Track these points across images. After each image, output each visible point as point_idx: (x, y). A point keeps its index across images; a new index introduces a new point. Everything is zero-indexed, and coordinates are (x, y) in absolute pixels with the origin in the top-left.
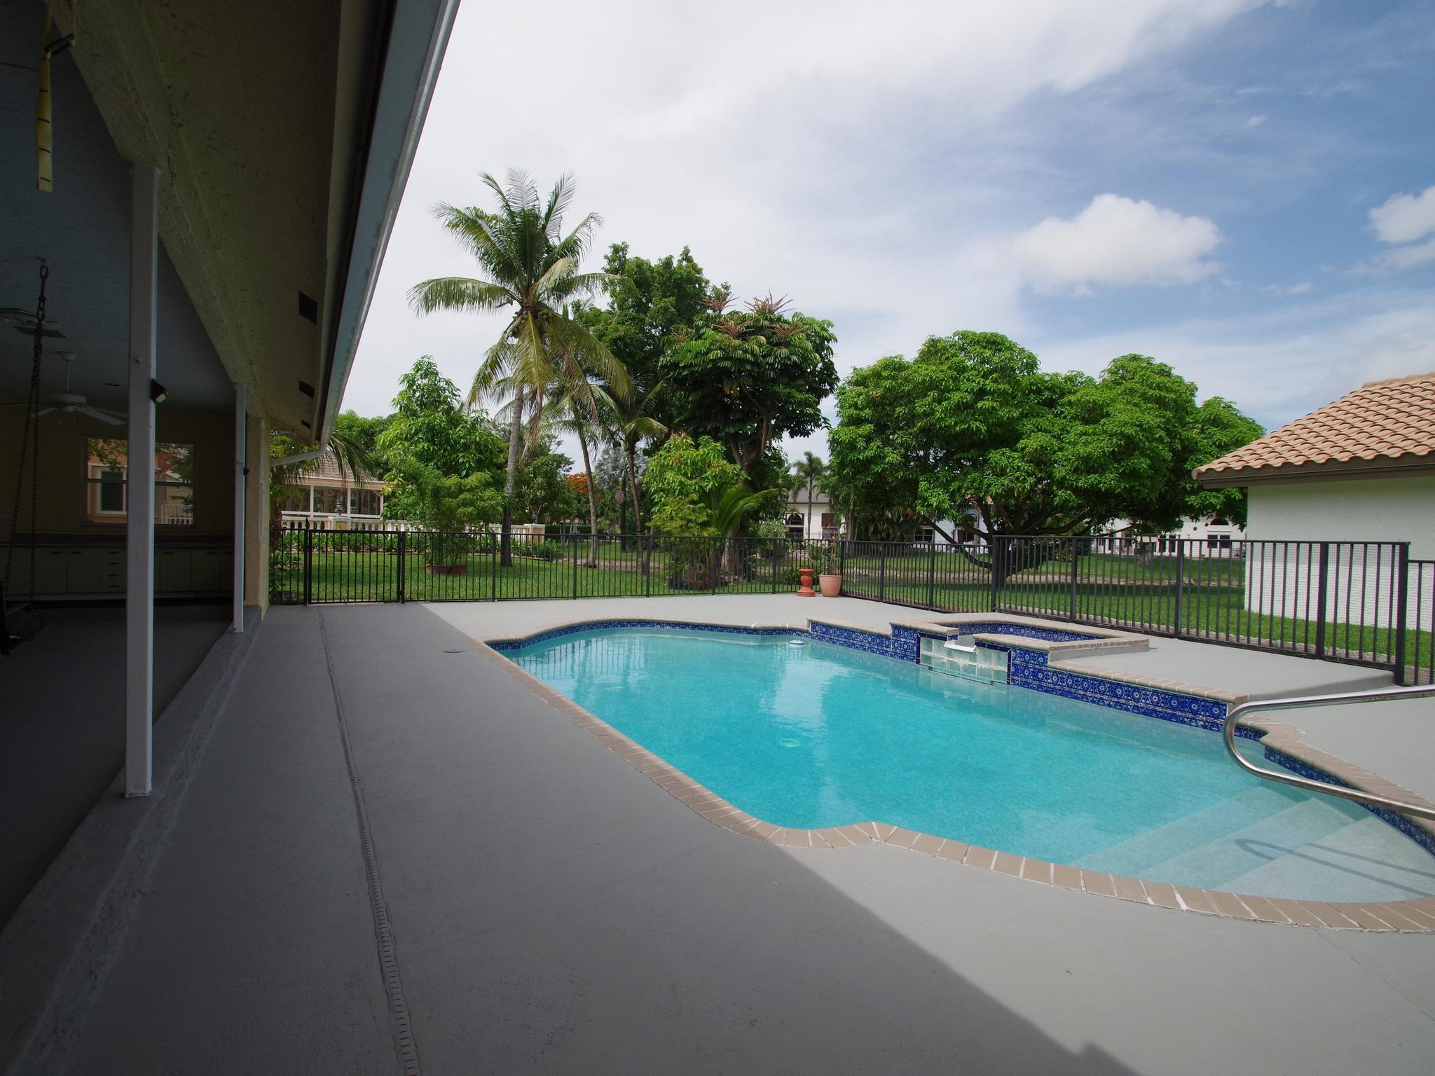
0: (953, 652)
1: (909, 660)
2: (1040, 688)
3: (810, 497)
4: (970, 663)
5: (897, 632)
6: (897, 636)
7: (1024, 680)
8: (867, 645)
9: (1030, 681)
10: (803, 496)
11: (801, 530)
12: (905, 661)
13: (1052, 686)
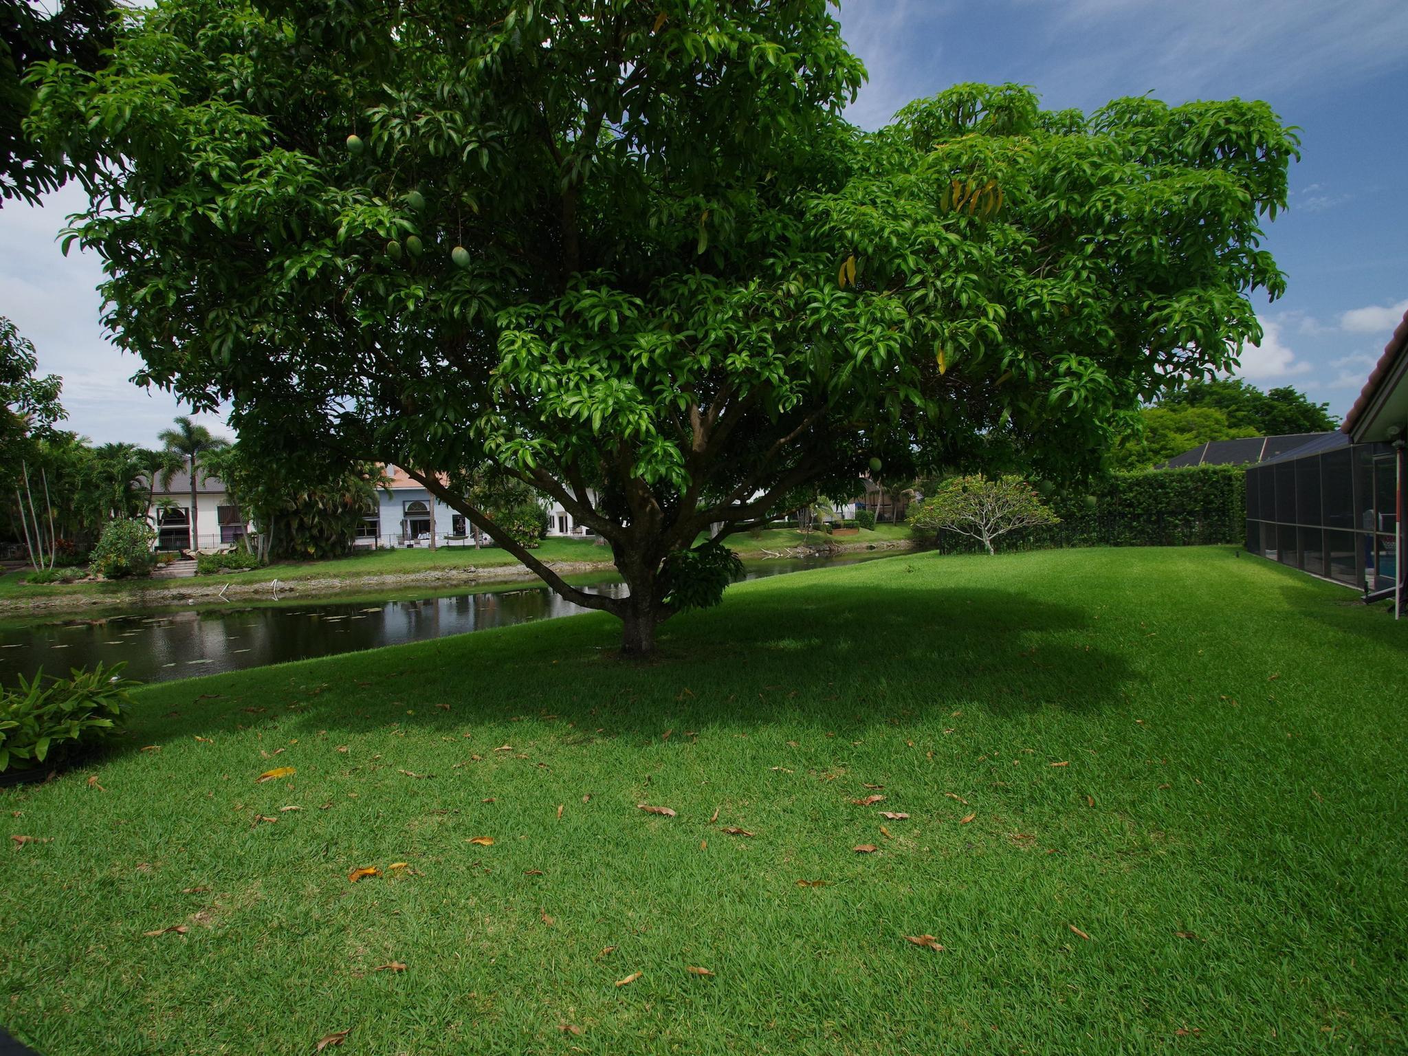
3: (193, 483)
10: (180, 482)
11: (186, 531)
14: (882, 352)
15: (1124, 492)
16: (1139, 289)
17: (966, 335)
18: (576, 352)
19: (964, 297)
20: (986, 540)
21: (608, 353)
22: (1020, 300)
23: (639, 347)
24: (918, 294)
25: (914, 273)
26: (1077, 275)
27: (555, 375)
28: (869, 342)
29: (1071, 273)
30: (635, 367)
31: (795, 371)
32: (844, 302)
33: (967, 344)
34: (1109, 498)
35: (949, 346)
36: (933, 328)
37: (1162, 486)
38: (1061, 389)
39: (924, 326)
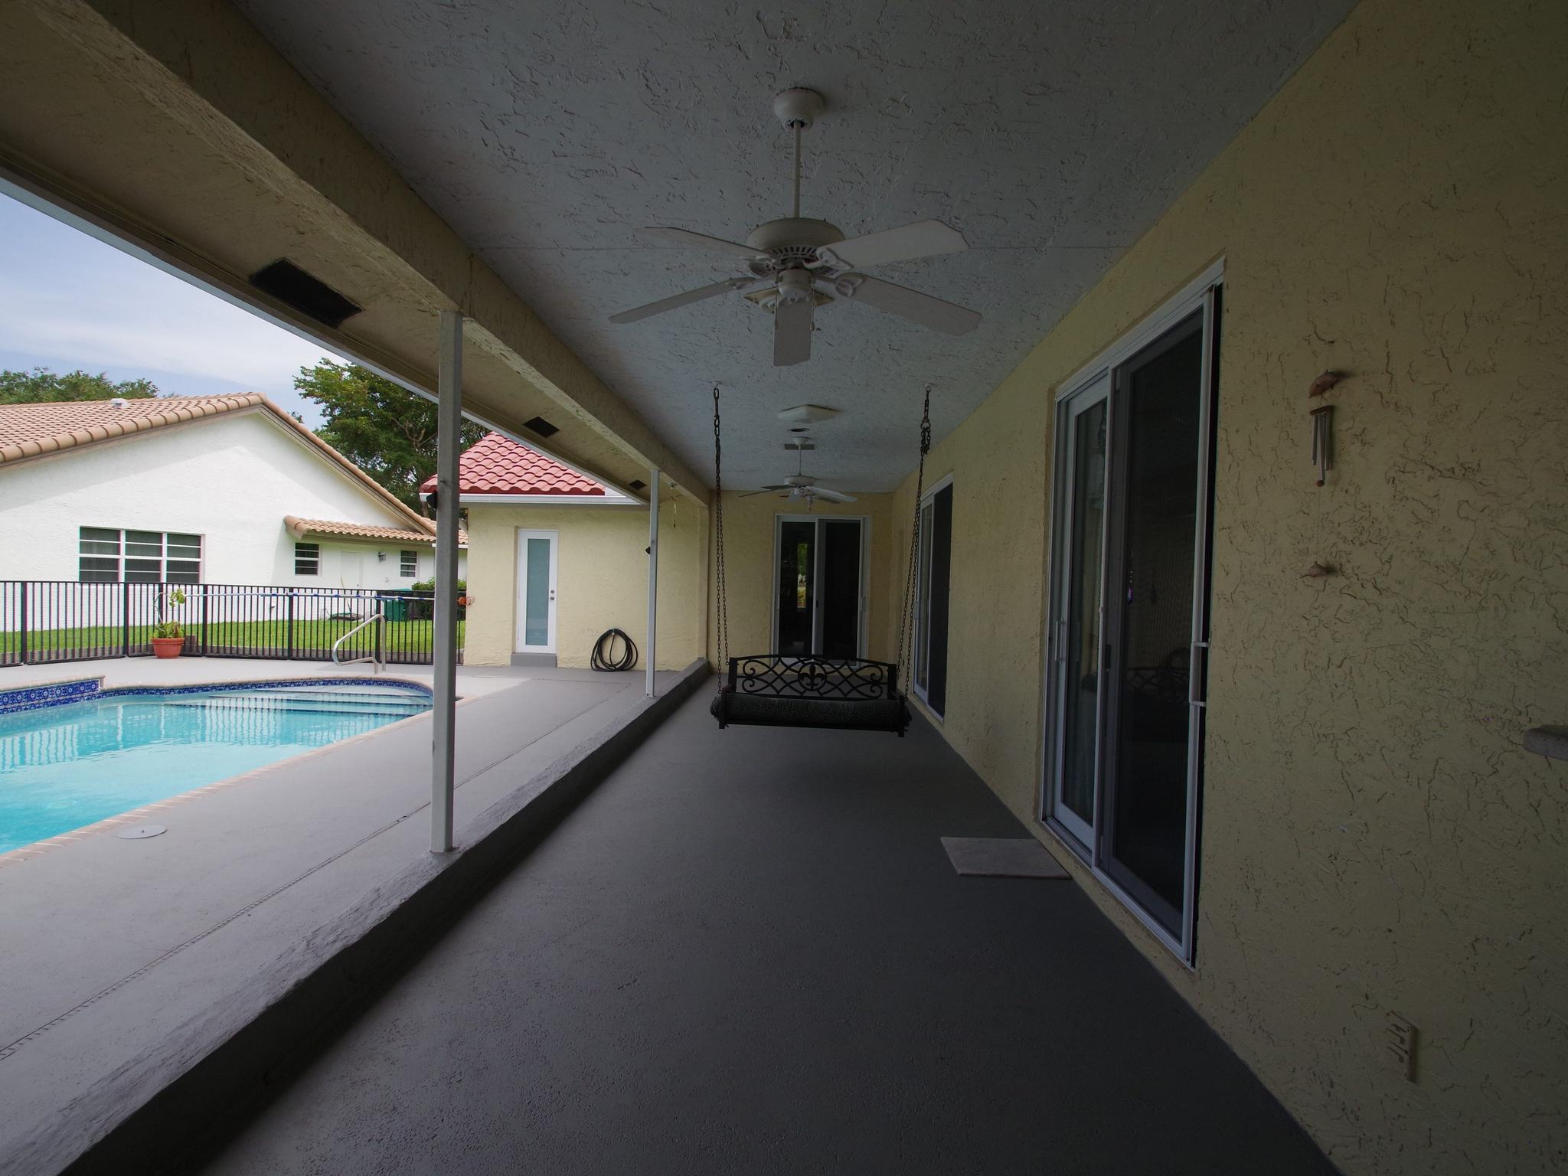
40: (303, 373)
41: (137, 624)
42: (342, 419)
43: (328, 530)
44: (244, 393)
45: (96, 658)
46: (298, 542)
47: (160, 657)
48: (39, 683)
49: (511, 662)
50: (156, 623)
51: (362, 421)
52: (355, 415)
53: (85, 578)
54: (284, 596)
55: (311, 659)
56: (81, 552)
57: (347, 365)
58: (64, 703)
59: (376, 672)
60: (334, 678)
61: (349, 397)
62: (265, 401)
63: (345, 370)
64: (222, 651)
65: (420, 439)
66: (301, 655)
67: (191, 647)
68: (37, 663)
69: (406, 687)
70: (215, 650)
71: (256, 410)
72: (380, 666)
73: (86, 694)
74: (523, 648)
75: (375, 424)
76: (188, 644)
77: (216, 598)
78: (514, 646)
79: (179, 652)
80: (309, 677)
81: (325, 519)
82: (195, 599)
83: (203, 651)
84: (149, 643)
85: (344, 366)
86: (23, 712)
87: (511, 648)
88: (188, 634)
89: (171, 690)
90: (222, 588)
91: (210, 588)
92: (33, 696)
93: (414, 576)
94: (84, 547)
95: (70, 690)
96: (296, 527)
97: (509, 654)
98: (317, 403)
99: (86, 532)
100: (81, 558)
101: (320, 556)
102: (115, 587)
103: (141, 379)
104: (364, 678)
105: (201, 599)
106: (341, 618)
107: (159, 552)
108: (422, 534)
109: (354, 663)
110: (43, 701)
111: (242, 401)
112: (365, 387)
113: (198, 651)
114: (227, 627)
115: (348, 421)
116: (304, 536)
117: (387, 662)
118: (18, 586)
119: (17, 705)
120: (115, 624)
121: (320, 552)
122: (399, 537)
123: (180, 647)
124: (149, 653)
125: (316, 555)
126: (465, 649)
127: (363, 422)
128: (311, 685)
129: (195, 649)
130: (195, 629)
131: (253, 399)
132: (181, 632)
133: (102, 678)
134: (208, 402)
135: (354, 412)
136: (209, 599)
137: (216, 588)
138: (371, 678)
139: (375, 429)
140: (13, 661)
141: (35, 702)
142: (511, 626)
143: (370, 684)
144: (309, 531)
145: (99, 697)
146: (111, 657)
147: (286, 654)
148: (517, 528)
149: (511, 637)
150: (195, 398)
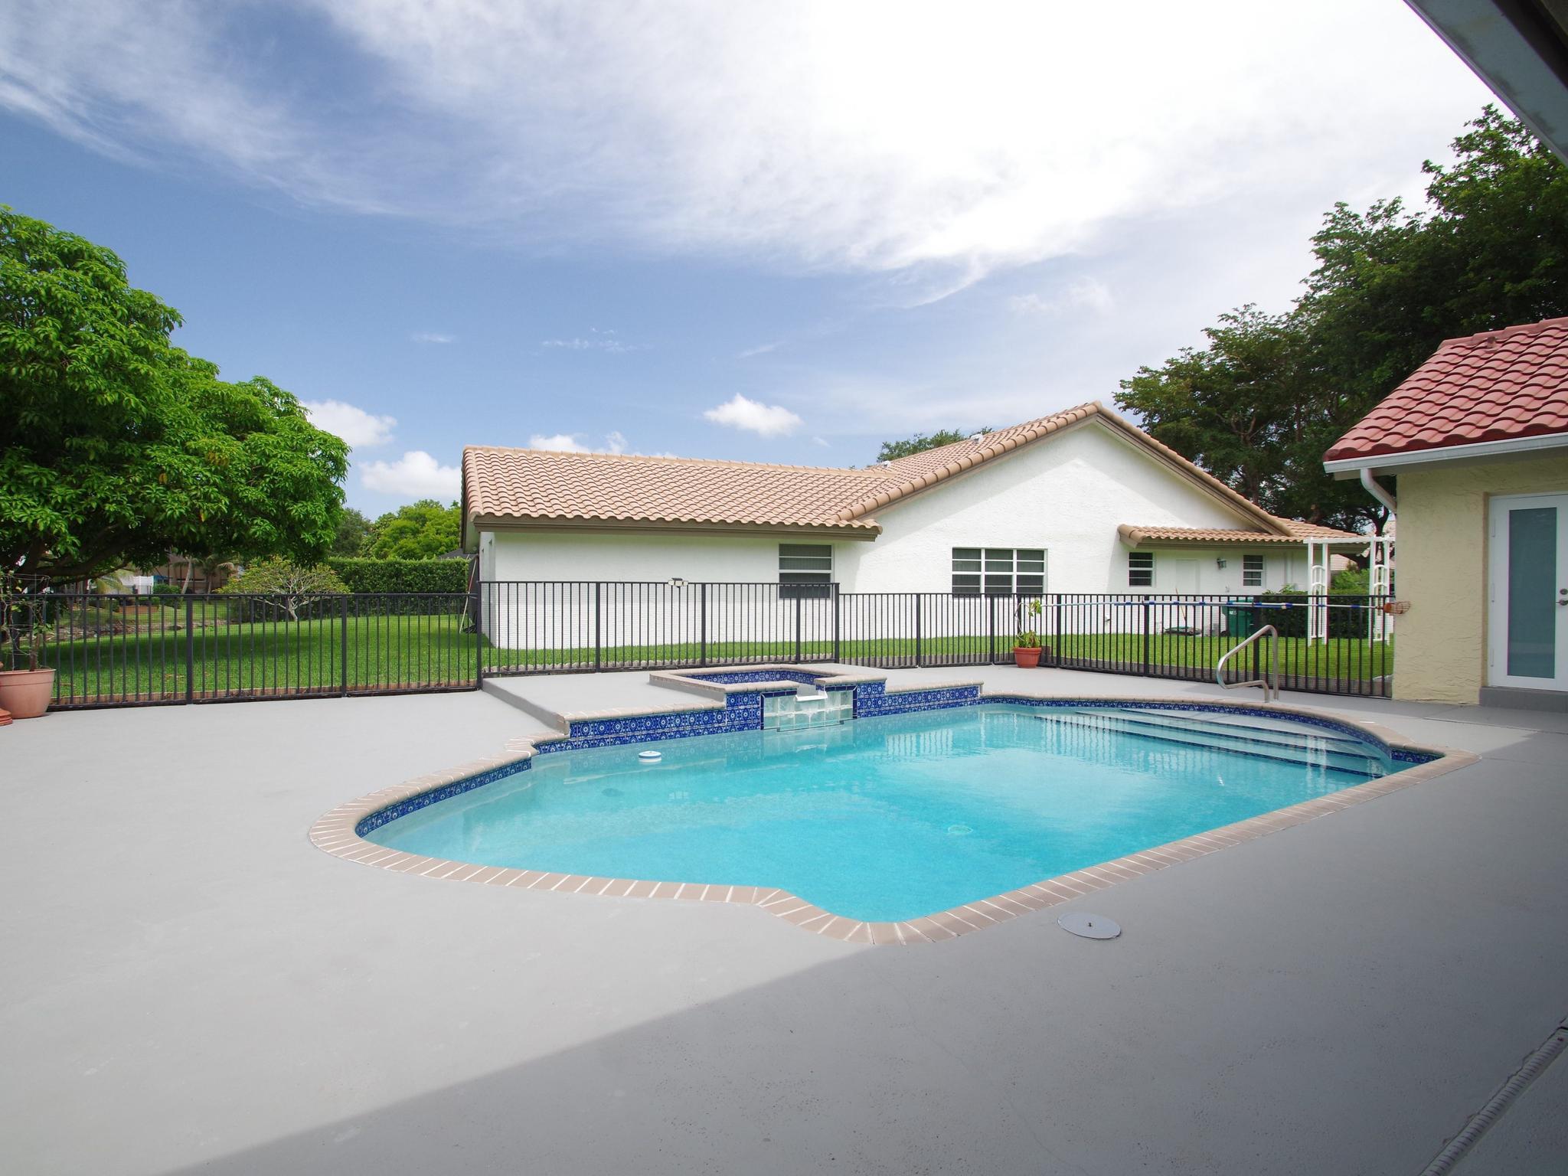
0: (801, 704)
1: (752, 728)
2: (880, 713)
4: (819, 711)
5: (733, 700)
6: (732, 705)
7: (867, 710)
8: (689, 728)
9: (872, 709)
12: (746, 731)
13: (888, 708)
14: (177, 513)
15: (406, 575)
16: (285, 497)
17: (213, 510)
18: (18, 491)
19: (212, 496)
20: (292, 609)
21: (38, 494)
22: (240, 494)
23: (55, 493)
24: (194, 493)
25: (192, 485)
26: (263, 489)
27: (8, 501)
28: (172, 509)
29: (261, 487)
30: (53, 502)
31: (137, 511)
32: (162, 491)
33: (213, 512)
34: (394, 580)
35: (206, 512)
36: (199, 506)
37: (431, 572)
38: (253, 530)
39: (196, 505)
40: (1122, 386)
41: (1001, 634)
42: (1162, 424)
43: (1164, 536)
44: (1079, 405)
45: (969, 664)
46: (1133, 551)
47: (1020, 666)
48: (934, 686)
49: (1480, 701)
50: (1016, 633)
51: (1184, 422)
52: (1176, 418)
53: (957, 594)
54: (1139, 605)
55: (1170, 677)
56: (953, 570)
57: (1164, 368)
58: (952, 707)
59: (1267, 699)
60: (1212, 703)
61: (1170, 400)
62: (1100, 408)
63: (1163, 374)
64: (1075, 663)
65: (1250, 430)
66: (1159, 672)
67: (1046, 657)
68: (928, 667)
69: (1316, 724)
70: (1069, 662)
71: (1092, 420)
72: (1271, 692)
73: (969, 699)
74: (1501, 677)
75: (1198, 424)
76: (1043, 655)
77: (1069, 608)
78: (1484, 677)
79: (1037, 663)
80: (1182, 699)
81: (1159, 526)
82: (1049, 609)
83: (1057, 662)
84: (1011, 652)
85: (1160, 370)
86: (923, 712)
87: (1479, 679)
88: (1044, 644)
89: (1040, 702)
90: (1075, 597)
91: (1063, 597)
92: (929, 697)
93: (1260, 585)
94: (955, 567)
95: (957, 694)
96: (1130, 535)
97: (1477, 687)
98: (1136, 414)
99: (958, 552)
100: (953, 575)
101: (1153, 566)
102: (978, 600)
103: (984, 427)
104: (1252, 706)
105: (1055, 608)
106: (1182, 633)
107: (1010, 567)
108: (1271, 534)
109: (1242, 686)
110: (937, 703)
111: (1080, 413)
112: (1187, 385)
113: (1053, 662)
114: (1081, 640)
115: (1170, 425)
116: (1139, 545)
117: (1281, 688)
118: (915, 597)
119: (918, 705)
120: (983, 634)
121: (1153, 561)
122: (1243, 539)
123: (1037, 657)
124: (1010, 662)
125: (1150, 565)
126: (1395, 675)
127: (1186, 423)
128: (1184, 709)
129: (1050, 660)
130: (1049, 640)
131: (1088, 409)
132: (1038, 641)
133: (981, 685)
134: (1049, 421)
135: (1175, 415)
136: (1063, 608)
137: (1069, 597)
138: (1262, 708)
139: (1198, 429)
140: (912, 663)
141: (931, 704)
142: (1480, 646)
143: (1260, 715)
144: (1144, 538)
145: (979, 703)
146: (981, 664)
147: (1142, 670)
148: (1487, 496)
149: (1480, 661)
150: (1036, 421)
